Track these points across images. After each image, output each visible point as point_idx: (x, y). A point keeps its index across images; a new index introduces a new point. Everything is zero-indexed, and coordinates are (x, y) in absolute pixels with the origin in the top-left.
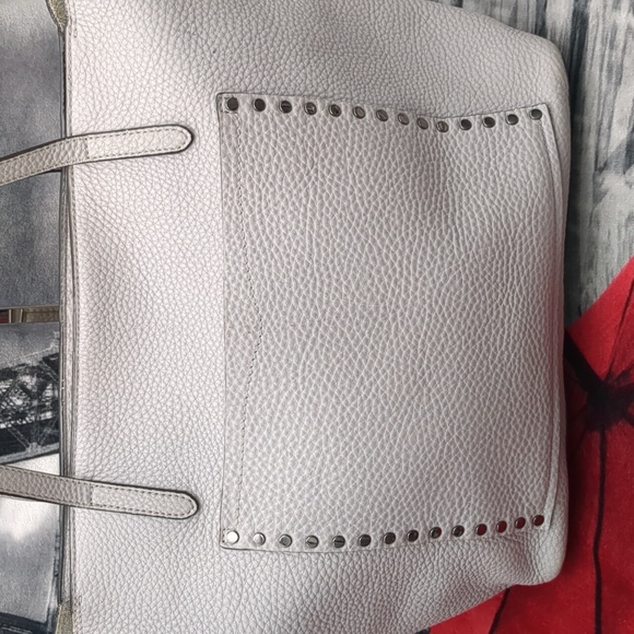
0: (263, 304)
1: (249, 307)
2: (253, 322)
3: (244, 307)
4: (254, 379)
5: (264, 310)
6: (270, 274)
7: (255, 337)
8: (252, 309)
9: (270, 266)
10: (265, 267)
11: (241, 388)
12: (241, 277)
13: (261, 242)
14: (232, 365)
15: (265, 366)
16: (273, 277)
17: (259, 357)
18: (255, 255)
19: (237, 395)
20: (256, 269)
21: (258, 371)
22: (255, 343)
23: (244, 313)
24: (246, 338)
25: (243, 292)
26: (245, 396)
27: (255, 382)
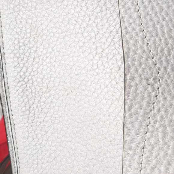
0: (160, 58)
1: (147, 60)
2: (152, 74)
3: (143, 61)
4: (150, 130)
5: (161, 63)
6: (163, 33)
7: (154, 89)
8: (150, 62)
9: (162, 26)
10: (158, 26)
11: (138, 138)
12: (137, 35)
13: (153, 8)
14: (131, 116)
15: (162, 117)
16: (166, 35)
17: (156, 108)
18: (148, 18)
19: (134, 145)
20: (151, 29)
21: (155, 122)
22: (153, 95)
23: (143, 66)
24: (145, 89)
25: (141, 47)
26: (141, 146)
27: (152, 132)
